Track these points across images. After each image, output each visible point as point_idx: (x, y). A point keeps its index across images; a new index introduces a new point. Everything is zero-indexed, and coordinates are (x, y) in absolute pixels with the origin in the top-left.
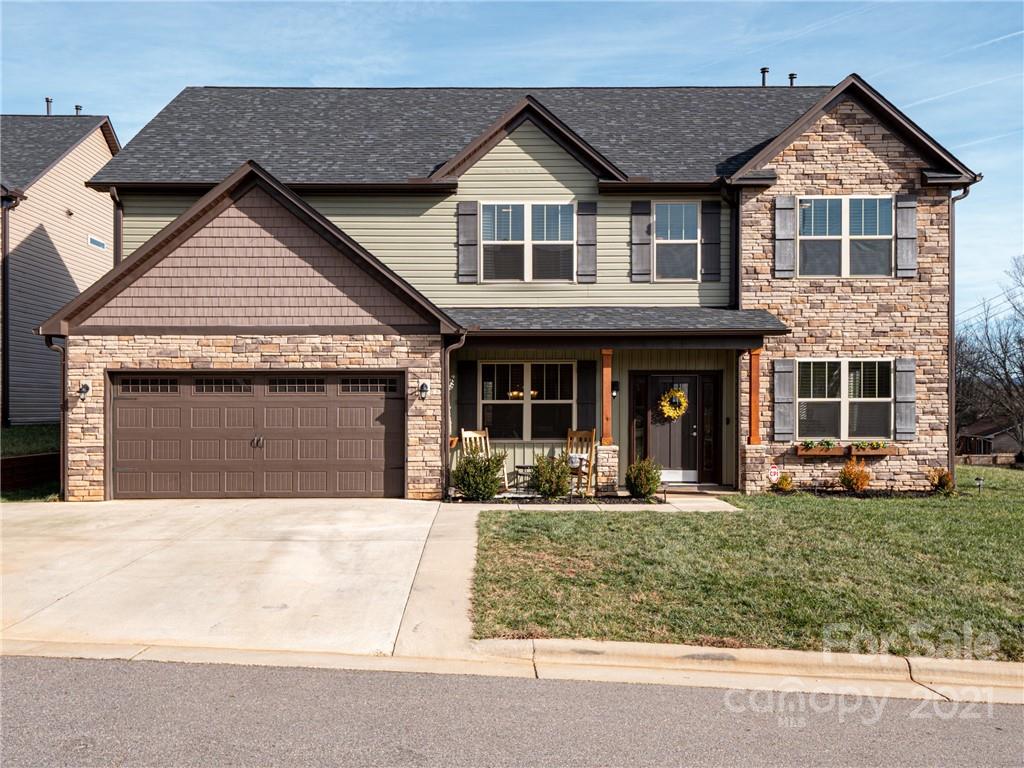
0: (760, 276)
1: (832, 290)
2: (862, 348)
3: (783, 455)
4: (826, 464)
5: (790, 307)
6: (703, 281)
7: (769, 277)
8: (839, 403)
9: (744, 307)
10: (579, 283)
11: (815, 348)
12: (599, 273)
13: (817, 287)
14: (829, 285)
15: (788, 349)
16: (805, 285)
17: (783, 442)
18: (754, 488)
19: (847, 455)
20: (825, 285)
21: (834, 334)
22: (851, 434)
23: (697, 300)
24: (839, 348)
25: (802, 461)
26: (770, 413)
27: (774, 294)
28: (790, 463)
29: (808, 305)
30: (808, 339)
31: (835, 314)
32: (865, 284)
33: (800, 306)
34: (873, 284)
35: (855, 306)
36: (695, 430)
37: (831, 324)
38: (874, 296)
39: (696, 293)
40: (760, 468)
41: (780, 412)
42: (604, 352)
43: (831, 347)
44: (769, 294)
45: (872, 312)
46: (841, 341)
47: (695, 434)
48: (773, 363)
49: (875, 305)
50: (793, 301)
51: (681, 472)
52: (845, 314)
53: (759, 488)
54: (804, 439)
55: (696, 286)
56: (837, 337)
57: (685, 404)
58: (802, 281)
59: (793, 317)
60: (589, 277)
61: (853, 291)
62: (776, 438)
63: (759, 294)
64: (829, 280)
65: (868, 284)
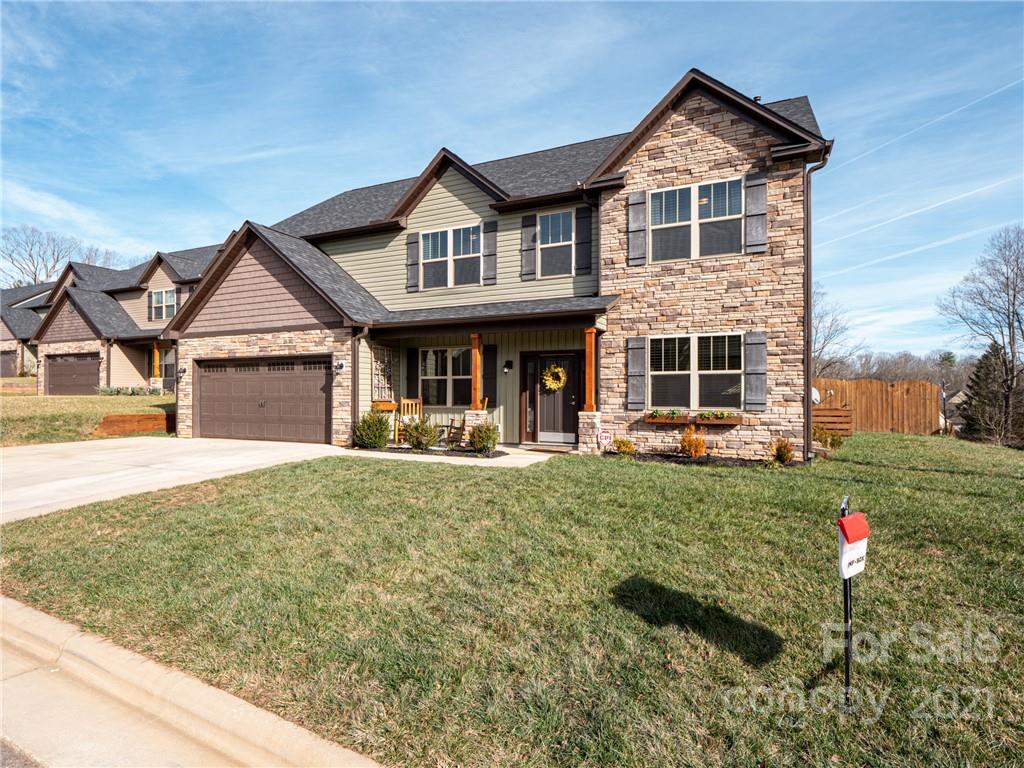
0: (616, 266)
1: (682, 272)
2: (711, 323)
3: (637, 422)
4: (676, 432)
5: (643, 290)
6: (577, 275)
7: (624, 265)
8: (689, 375)
9: (603, 294)
10: (485, 285)
11: (666, 326)
12: (498, 277)
13: (668, 270)
14: (680, 267)
15: (641, 328)
16: (657, 270)
17: (637, 410)
18: (586, 450)
19: (700, 424)
20: (675, 268)
21: (683, 312)
22: (701, 404)
23: (572, 291)
24: (689, 324)
25: (654, 428)
26: (625, 385)
27: (629, 280)
28: (642, 430)
29: (660, 288)
30: (659, 318)
31: (684, 294)
32: (715, 264)
33: (652, 289)
34: (723, 263)
35: (704, 285)
36: (573, 400)
37: (681, 304)
38: (721, 274)
39: (571, 286)
40: (590, 432)
41: (633, 385)
42: (472, 336)
43: (681, 324)
44: (624, 280)
45: (721, 289)
46: (691, 318)
47: (573, 403)
48: (627, 341)
49: (725, 283)
50: (646, 285)
51: (562, 434)
52: (696, 293)
53: (590, 450)
54: (655, 408)
55: (571, 280)
56: (687, 315)
57: (563, 378)
58: (652, 267)
59: (646, 299)
60: (491, 280)
61: (702, 272)
62: (630, 406)
63: (615, 281)
64: (678, 264)
65: (718, 263)
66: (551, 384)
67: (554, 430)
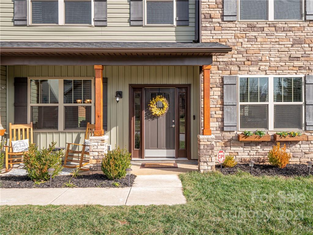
0: (214, 20)
1: (262, 29)
2: (283, 68)
3: (230, 141)
4: (259, 147)
5: (234, 41)
6: (177, 26)
7: (220, 20)
8: (268, 105)
9: (203, 41)
10: (96, 26)
11: (251, 69)
12: (108, 20)
13: (252, 27)
14: (260, 26)
15: (232, 69)
16: (244, 26)
17: (230, 132)
19: (273, 141)
20: (257, 26)
21: (264, 59)
22: (275, 127)
23: (174, 38)
24: (267, 68)
25: (243, 144)
26: (221, 112)
27: (223, 32)
28: (234, 146)
29: (246, 40)
30: (246, 63)
31: (264, 46)
32: (284, 25)
33: (241, 40)
34: (290, 25)
35: (278, 40)
36: (174, 123)
37: (261, 53)
38: (290, 34)
39: (174, 33)
41: (227, 112)
42: (96, 67)
43: (262, 67)
44: (220, 32)
45: (289, 44)
46: (268, 64)
47: (173, 126)
48: (222, 78)
49: (291, 39)
50: (236, 37)
51: (165, 150)
52: (271, 46)
54: (244, 130)
55: (174, 29)
56: (266, 61)
57: (166, 106)
58: (242, 24)
59: (236, 47)
60: (102, 22)
61: (276, 30)
62: (225, 129)
63: (213, 32)
64: (261, 23)
65: (286, 25)
66: (155, 111)
67: (158, 147)
